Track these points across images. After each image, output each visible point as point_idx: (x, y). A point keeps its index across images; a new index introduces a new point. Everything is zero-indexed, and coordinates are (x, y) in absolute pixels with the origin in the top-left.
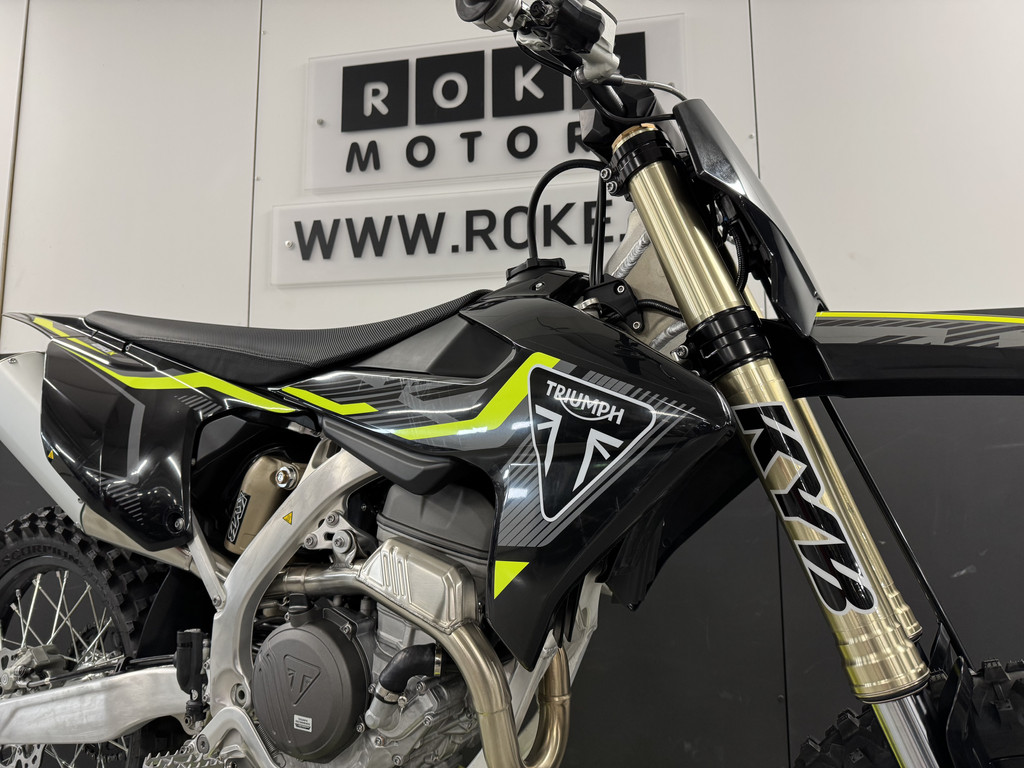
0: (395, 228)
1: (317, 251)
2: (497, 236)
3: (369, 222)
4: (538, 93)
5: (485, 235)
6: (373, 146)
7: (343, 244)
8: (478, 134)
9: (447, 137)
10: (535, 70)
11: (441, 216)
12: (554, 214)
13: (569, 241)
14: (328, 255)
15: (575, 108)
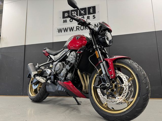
4: (84, 13)
5: (78, 29)
6: (66, 20)
11: (73, 27)
13: (87, 29)
14: (61, 32)
15: (88, 14)
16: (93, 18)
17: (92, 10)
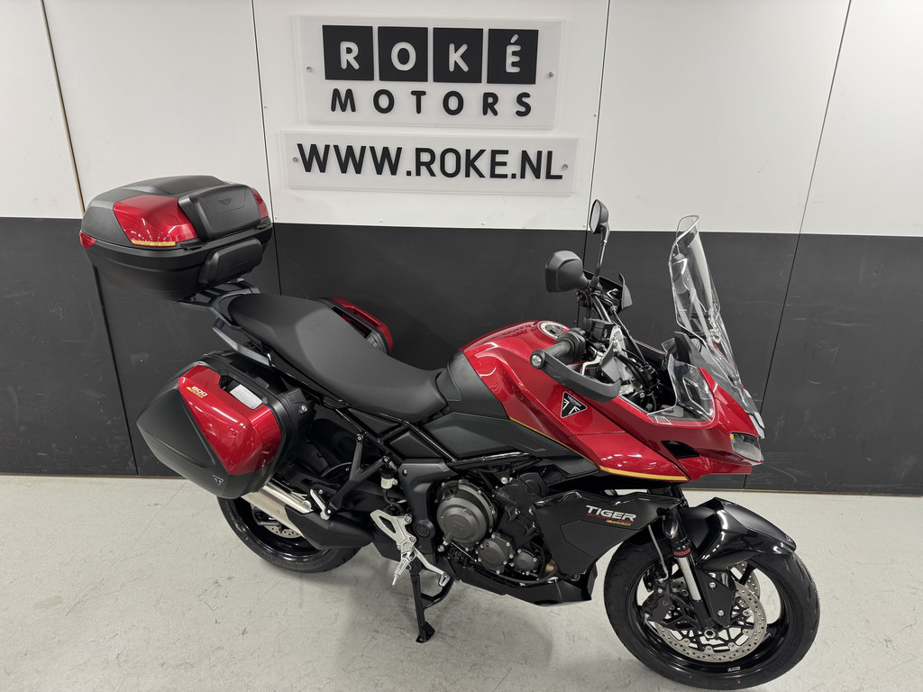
0: (368, 154)
1: (315, 165)
2: (436, 167)
3: (350, 149)
4: (465, 68)
5: (428, 165)
6: (349, 93)
7: (333, 162)
8: (424, 93)
9: (402, 90)
10: (464, 48)
11: (399, 150)
12: (472, 156)
13: (481, 175)
14: (323, 168)
15: (488, 82)
16: (519, 113)
17: (516, 59)
